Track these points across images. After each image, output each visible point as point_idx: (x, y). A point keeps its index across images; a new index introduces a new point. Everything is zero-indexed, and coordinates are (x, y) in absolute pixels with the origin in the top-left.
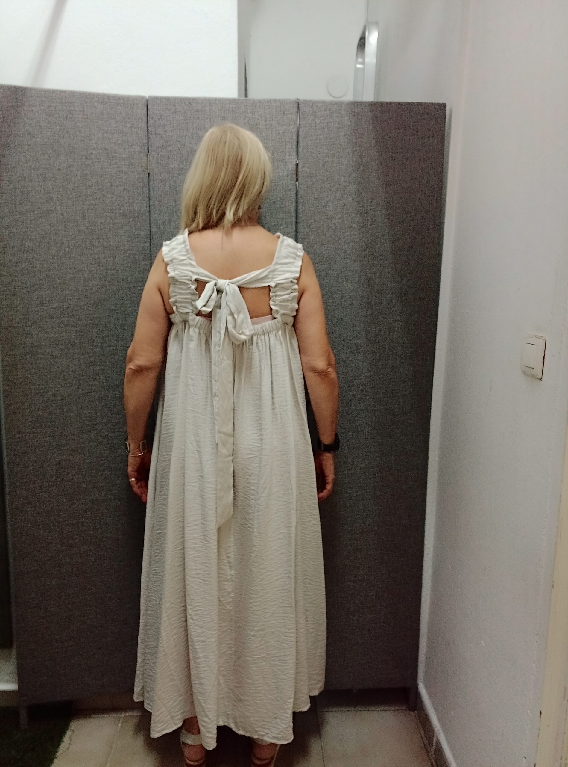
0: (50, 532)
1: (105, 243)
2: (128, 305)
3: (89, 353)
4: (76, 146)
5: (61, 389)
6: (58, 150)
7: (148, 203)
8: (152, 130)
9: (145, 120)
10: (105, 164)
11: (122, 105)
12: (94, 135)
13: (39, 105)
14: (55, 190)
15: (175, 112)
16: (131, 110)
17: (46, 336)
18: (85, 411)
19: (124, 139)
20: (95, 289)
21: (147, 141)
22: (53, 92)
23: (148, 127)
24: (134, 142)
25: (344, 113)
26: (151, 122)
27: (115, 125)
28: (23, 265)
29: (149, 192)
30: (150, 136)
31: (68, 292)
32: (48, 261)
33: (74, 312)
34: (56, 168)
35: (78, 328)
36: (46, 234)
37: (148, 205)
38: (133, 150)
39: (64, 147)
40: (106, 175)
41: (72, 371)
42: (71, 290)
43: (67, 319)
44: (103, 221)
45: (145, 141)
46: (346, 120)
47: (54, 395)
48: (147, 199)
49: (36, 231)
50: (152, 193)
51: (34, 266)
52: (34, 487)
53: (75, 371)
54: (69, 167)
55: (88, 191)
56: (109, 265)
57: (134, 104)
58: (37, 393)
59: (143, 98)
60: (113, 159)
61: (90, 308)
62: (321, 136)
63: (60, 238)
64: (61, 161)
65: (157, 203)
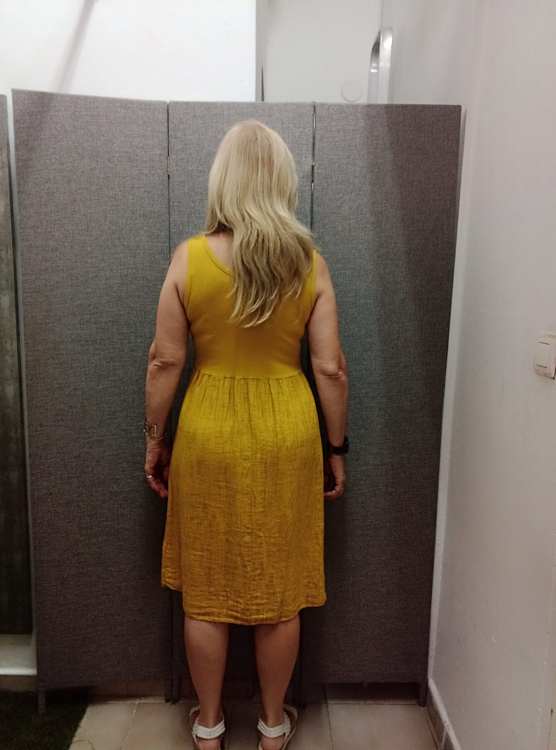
0: (69, 522)
1: (126, 243)
2: (148, 304)
3: (108, 349)
4: (99, 149)
5: (82, 384)
6: (82, 154)
7: (168, 204)
8: (173, 134)
9: (167, 124)
10: (127, 167)
11: (144, 110)
12: (117, 139)
13: (65, 110)
14: (78, 192)
15: (195, 117)
16: (153, 115)
17: (68, 332)
18: (105, 405)
19: (145, 142)
20: (115, 288)
21: (167, 145)
22: (78, 97)
23: (168, 131)
24: (155, 145)
25: (359, 115)
26: (171, 126)
27: (136, 129)
28: (47, 265)
29: (169, 193)
30: (170, 139)
31: (90, 290)
32: (71, 260)
33: (95, 310)
34: (80, 171)
35: (99, 325)
36: (70, 234)
37: (168, 206)
38: (154, 153)
39: (88, 151)
40: (127, 177)
41: (93, 366)
42: (93, 288)
43: (89, 316)
44: (124, 221)
45: (166, 145)
46: (362, 123)
47: (75, 389)
48: (166, 201)
49: (60, 230)
50: (171, 194)
51: (58, 265)
52: (55, 478)
53: (95, 367)
54: (92, 170)
55: (111, 193)
56: (129, 265)
57: (155, 109)
58: (59, 388)
59: (164, 103)
60: (135, 161)
61: (111, 306)
62: (337, 139)
63: (83, 238)
64: (84, 164)
65: (176, 204)
